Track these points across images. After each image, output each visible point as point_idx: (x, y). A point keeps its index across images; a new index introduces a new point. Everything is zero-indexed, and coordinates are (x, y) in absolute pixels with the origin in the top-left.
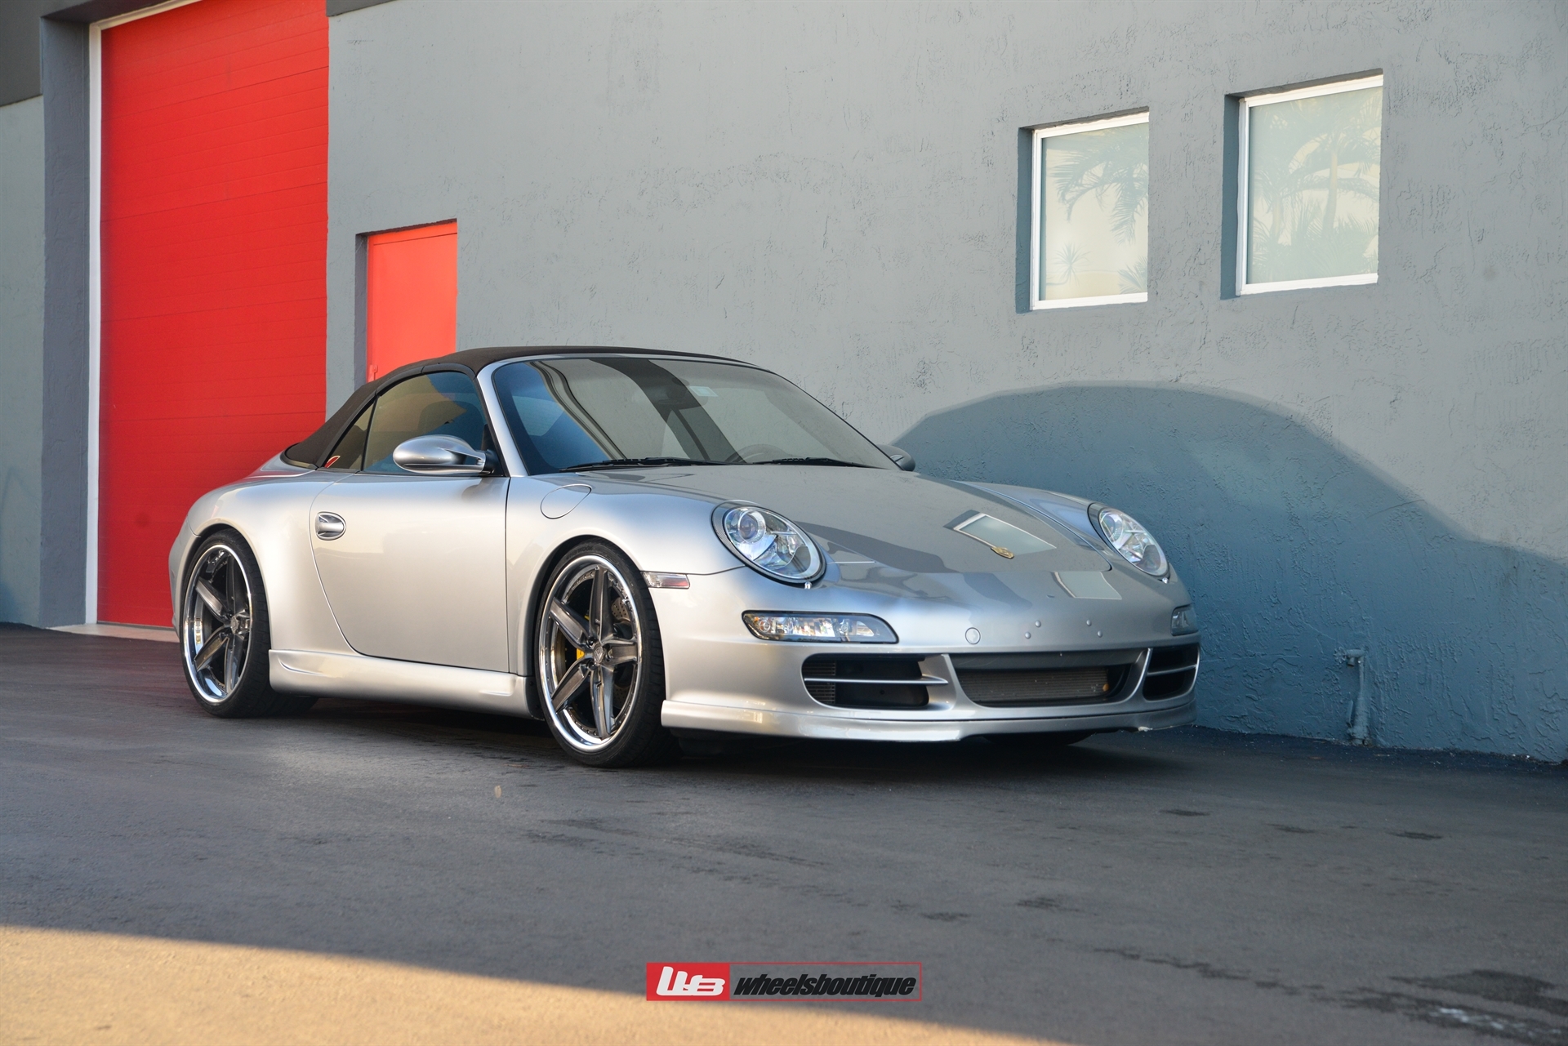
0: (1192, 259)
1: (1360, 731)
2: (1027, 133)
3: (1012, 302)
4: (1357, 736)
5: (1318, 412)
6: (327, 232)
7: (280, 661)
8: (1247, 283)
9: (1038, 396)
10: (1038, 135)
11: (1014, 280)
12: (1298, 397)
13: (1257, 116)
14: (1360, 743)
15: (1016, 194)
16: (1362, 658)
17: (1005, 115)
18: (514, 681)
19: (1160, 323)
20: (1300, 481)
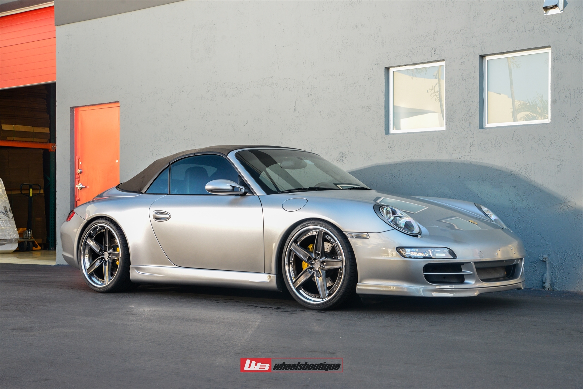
0: (466, 115)
1: (547, 285)
2: (387, 69)
3: (384, 130)
4: (547, 287)
5: (525, 170)
6: (56, 106)
7: (136, 270)
8: (488, 123)
9: (396, 165)
10: (391, 70)
11: (384, 123)
12: (515, 164)
13: (490, 63)
14: (547, 289)
15: (384, 91)
16: (547, 258)
17: (378, 63)
18: (270, 277)
19: (452, 138)
20: (517, 194)
